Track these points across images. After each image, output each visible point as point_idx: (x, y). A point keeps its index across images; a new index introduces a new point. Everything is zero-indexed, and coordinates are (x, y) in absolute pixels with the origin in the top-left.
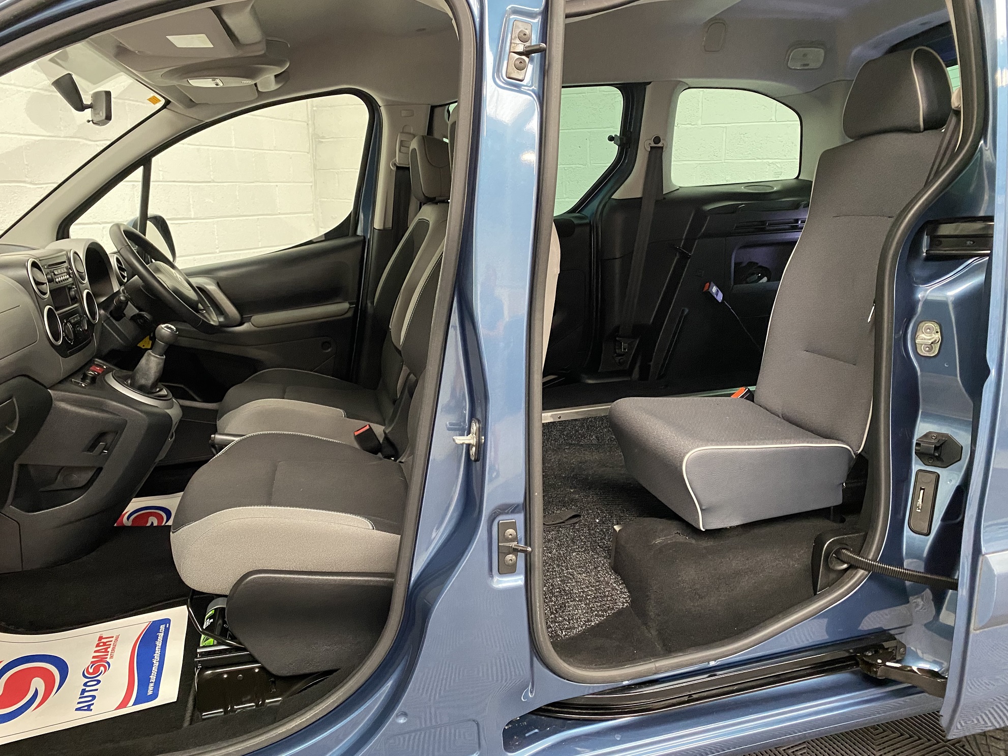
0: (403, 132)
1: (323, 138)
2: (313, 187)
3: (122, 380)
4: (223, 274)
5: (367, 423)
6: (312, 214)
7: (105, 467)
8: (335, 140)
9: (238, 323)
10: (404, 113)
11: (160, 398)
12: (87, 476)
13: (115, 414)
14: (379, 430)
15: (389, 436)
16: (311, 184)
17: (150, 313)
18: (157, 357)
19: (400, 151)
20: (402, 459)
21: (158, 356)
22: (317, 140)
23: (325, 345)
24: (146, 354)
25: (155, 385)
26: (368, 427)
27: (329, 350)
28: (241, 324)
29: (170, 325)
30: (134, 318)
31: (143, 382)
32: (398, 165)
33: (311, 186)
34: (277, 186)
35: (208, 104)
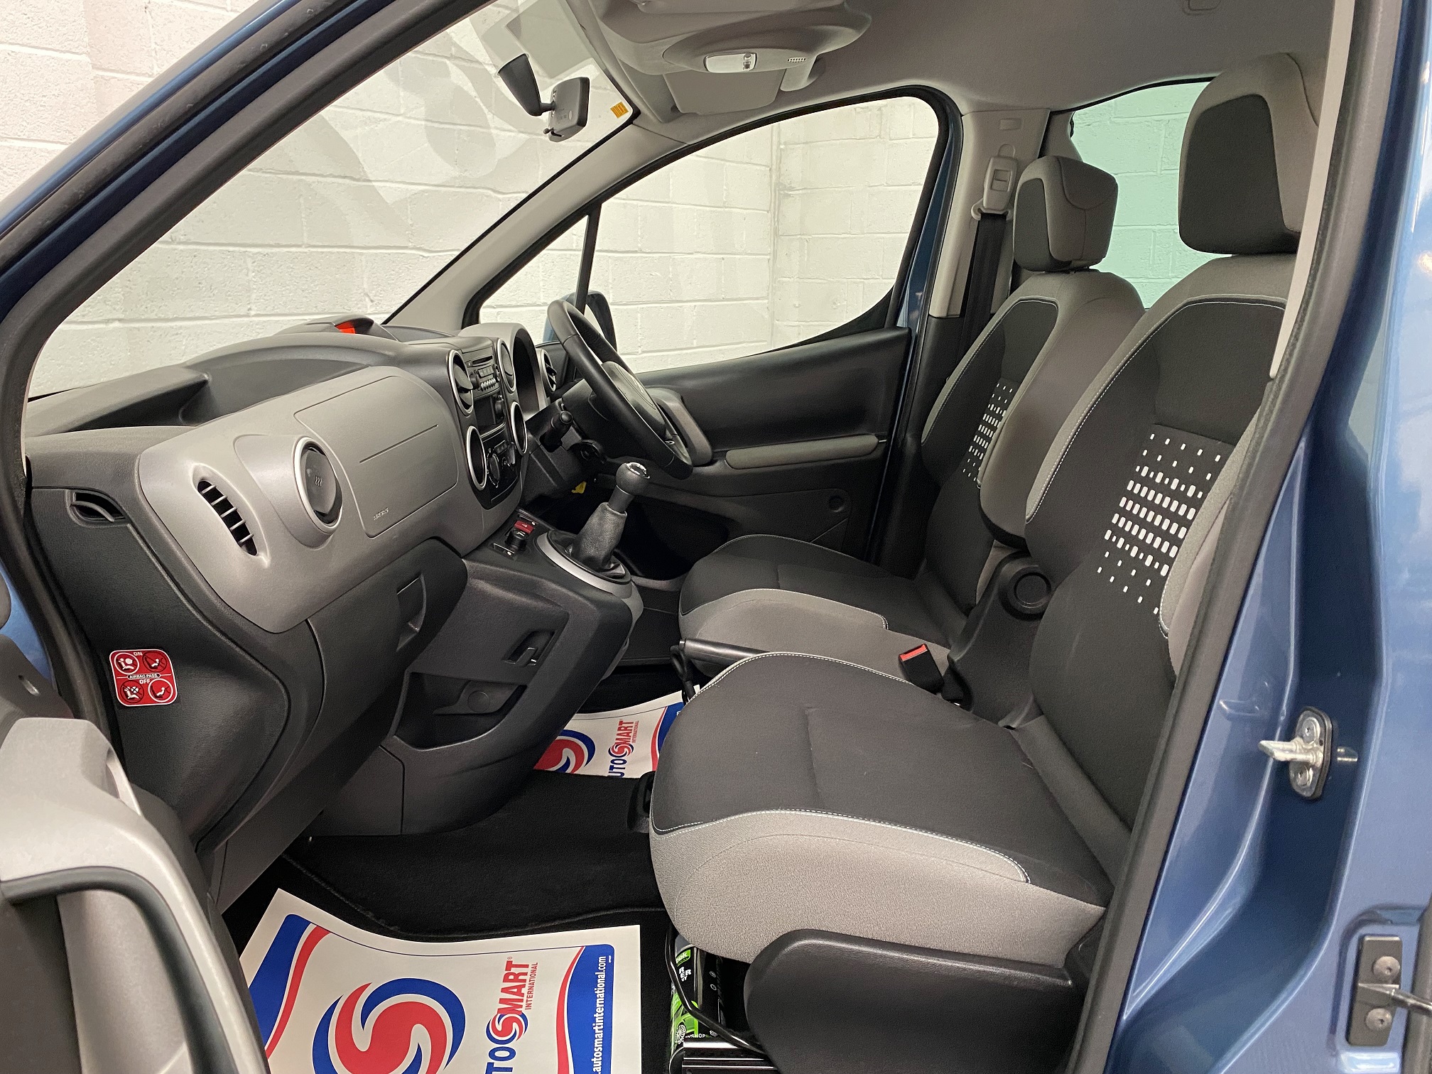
0: (999, 156)
1: (792, 189)
2: (771, 261)
3: (561, 547)
4: (689, 384)
5: (922, 642)
6: (766, 301)
7: (530, 685)
8: (809, 191)
9: (709, 460)
10: (1004, 125)
11: (616, 579)
12: (502, 696)
13: (553, 603)
14: (940, 655)
15: (959, 668)
16: (768, 257)
17: (599, 441)
18: (615, 514)
19: (991, 187)
20: (1013, 721)
21: (618, 513)
22: (782, 192)
23: (834, 501)
24: (599, 508)
25: (607, 560)
26: (923, 650)
27: (840, 510)
28: (711, 463)
29: (638, 465)
30: (575, 449)
31: (591, 551)
32: (984, 211)
33: (769, 260)
34: (723, 259)
35: (695, 114)
